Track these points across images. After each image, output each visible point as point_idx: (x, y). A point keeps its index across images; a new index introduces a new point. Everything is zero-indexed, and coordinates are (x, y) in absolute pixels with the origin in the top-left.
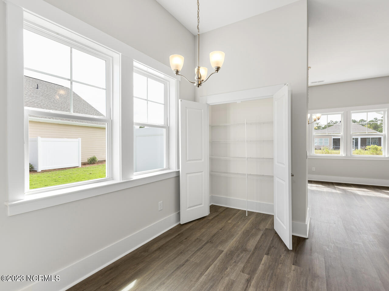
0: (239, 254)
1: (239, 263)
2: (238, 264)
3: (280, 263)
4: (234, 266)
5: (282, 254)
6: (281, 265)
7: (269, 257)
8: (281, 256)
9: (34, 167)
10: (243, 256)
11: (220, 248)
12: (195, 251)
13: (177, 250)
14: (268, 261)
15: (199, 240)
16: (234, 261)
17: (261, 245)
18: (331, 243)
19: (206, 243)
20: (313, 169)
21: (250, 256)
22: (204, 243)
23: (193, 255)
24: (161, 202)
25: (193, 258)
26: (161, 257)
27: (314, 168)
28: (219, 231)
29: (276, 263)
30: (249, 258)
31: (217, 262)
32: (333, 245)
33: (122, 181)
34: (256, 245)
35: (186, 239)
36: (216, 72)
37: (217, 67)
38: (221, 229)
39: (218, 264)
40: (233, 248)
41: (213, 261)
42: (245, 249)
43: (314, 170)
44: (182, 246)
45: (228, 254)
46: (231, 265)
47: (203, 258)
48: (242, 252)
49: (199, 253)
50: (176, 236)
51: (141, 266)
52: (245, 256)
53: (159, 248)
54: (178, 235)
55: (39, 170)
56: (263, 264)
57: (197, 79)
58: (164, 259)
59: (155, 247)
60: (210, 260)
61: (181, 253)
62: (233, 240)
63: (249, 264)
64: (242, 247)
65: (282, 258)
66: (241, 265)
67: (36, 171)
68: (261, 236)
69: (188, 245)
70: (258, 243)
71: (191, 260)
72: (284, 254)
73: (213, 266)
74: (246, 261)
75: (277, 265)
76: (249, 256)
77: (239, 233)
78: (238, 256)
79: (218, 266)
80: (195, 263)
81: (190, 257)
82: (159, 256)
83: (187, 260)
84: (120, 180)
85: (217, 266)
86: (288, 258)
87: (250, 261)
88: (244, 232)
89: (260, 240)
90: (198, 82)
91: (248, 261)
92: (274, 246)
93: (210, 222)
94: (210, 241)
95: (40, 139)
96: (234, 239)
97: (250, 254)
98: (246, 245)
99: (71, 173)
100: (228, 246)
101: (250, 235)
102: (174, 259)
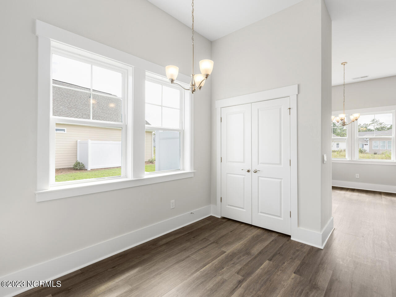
0: (240, 257)
1: (238, 265)
2: (236, 266)
3: (281, 270)
4: (232, 266)
5: (286, 262)
6: (281, 272)
7: (271, 262)
8: (284, 263)
9: (86, 166)
10: (243, 259)
11: (223, 249)
12: (199, 249)
13: (182, 246)
14: (269, 267)
15: (206, 239)
16: (233, 262)
17: (267, 251)
18: (349, 257)
19: (211, 243)
20: (356, 176)
21: (251, 260)
22: (209, 243)
23: (196, 252)
24: (173, 201)
25: (194, 255)
26: (165, 251)
27: (358, 174)
28: (228, 233)
29: (276, 269)
30: (249, 261)
31: (216, 262)
32: (350, 259)
33: (133, 179)
34: (262, 250)
35: (194, 237)
36: (206, 78)
37: (206, 74)
38: (231, 232)
39: (215, 264)
40: (237, 251)
41: (212, 260)
42: (249, 252)
43: (358, 177)
44: (188, 243)
45: (229, 256)
46: (228, 266)
47: (204, 257)
48: (243, 255)
49: (201, 252)
50: (186, 234)
51: (146, 257)
52: (246, 259)
53: (167, 243)
54: (188, 233)
55: (89, 169)
56: (261, 269)
57: (191, 86)
58: (168, 253)
59: (164, 241)
60: (210, 259)
61: (185, 249)
62: (239, 242)
63: (247, 267)
64: (247, 250)
65: (284, 265)
66: (238, 267)
67: (87, 170)
68: (270, 242)
69: (194, 243)
70: (265, 248)
71: (192, 257)
72: (288, 262)
73: (210, 264)
74: (245, 264)
75: (276, 271)
76: (249, 259)
77: (249, 237)
78: (238, 259)
79: (216, 265)
80: (195, 260)
81: (192, 254)
82: (164, 250)
83: (189, 257)
84: (132, 178)
85: (214, 265)
86: (291, 266)
87: (249, 265)
88: (254, 236)
89: (268, 245)
90: (192, 89)
91: (247, 264)
92: (281, 253)
93: (222, 224)
94: (216, 242)
95: (90, 142)
96: (241, 241)
97: (252, 258)
98: (251, 248)
99: (114, 172)
100: (233, 248)
101: (259, 240)
102: (177, 254)
